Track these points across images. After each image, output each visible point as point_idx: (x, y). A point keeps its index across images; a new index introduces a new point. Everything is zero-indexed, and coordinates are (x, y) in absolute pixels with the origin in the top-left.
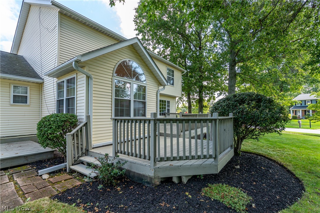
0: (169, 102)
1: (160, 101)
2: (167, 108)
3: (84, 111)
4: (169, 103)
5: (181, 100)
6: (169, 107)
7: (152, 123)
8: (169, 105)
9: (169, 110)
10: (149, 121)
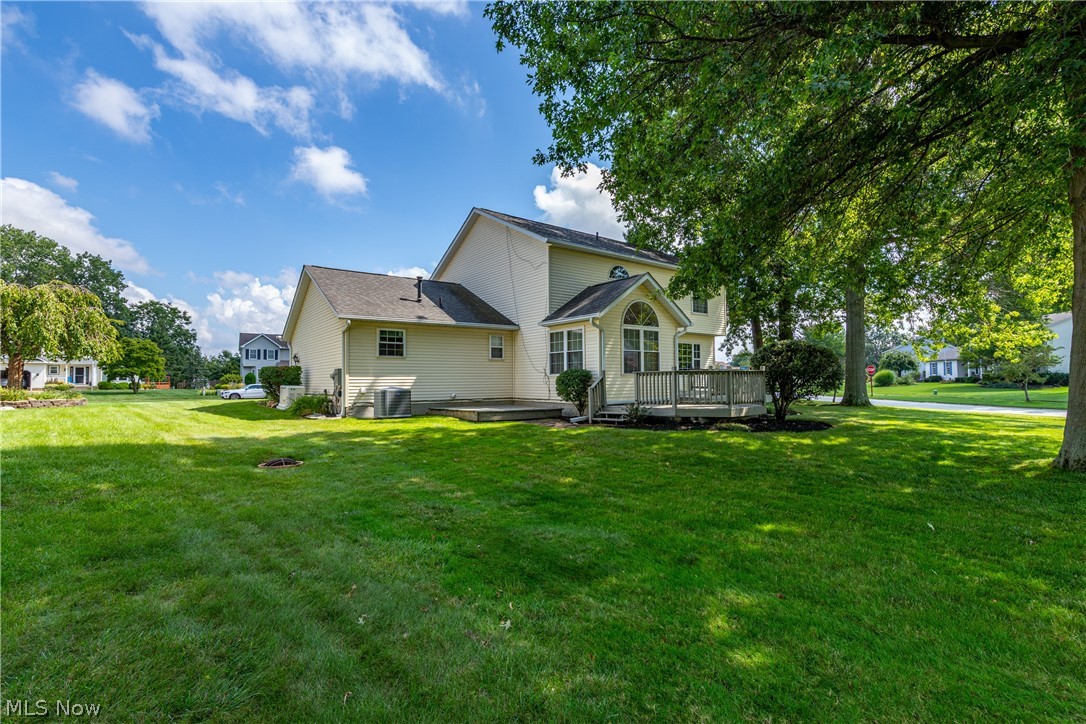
0: (697, 347)
1: (680, 345)
2: (693, 359)
3: (598, 366)
4: (699, 349)
5: (739, 336)
6: (699, 357)
7: (673, 376)
8: (699, 353)
9: (698, 363)
10: (671, 373)
